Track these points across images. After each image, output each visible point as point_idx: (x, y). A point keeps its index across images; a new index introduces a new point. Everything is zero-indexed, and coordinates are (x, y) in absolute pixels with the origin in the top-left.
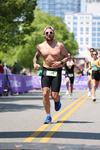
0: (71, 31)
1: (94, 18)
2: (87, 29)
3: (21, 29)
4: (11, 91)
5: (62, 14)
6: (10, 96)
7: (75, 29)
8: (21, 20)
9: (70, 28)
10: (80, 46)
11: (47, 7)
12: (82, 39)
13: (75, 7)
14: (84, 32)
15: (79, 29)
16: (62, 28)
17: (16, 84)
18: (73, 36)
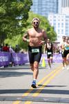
0: (52, 25)
1: (67, 17)
2: (63, 24)
3: (20, 24)
4: (14, 63)
5: (47, 14)
6: (13, 67)
7: (55, 24)
8: (20, 18)
9: (52, 23)
10: (58, 35)
11: (37, 10)
12: (59, 31)
13: (55, 10)
14: (61, 26)
15: (57, 24)
16: (46, 23)
17: (17, 59)
18: (53, 28)
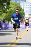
0: (23, 8)
2: (28, 8)
3: (5, 7)
5: (20, 2)
6: (1, 30)
8: (6, 4)
12: (26, 11)
16: (20, 7)
17: (3, 26)
